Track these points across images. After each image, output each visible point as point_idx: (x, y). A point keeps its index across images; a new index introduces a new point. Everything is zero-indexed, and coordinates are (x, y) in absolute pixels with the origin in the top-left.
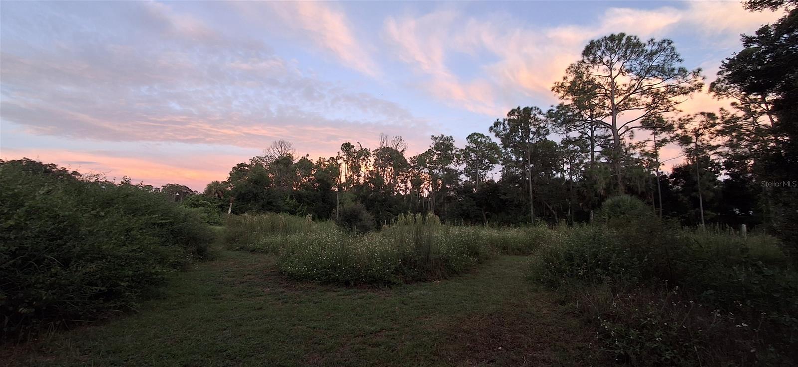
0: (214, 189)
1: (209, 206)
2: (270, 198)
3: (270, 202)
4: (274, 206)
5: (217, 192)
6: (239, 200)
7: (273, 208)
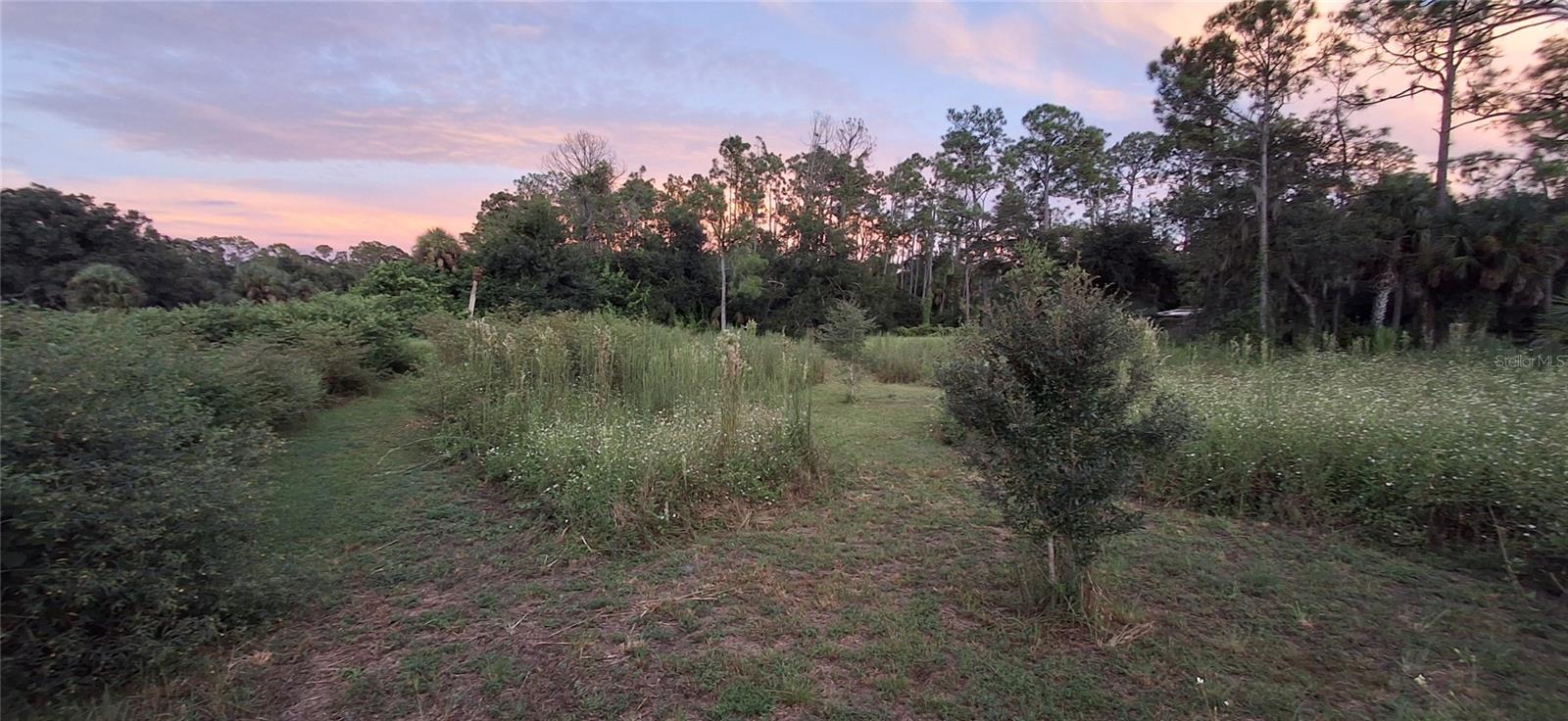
0: (431, 249)
1: (423, 289)
2: (565, 268)
3: (564, 278)
4: (574, 287)
5: (440, 256)
6: (493, 273)
7: (572, 291)
